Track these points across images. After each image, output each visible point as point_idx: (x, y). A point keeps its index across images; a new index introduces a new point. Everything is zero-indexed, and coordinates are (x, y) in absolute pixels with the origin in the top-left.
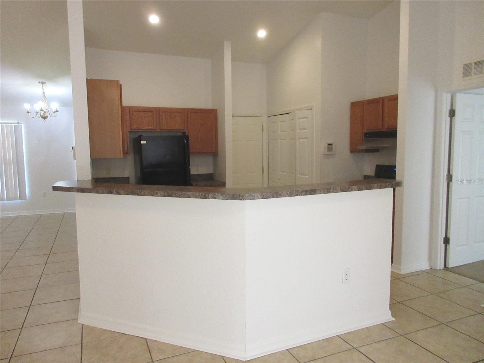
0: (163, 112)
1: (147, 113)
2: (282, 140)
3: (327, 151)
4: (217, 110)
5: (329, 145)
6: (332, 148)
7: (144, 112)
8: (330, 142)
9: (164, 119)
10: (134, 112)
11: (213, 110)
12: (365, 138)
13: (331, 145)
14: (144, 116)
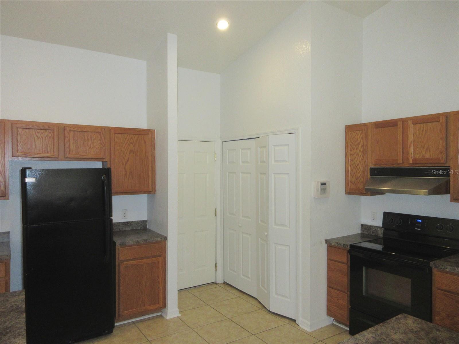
0: (70, 131)
1: (42, 131)
2: (244, 173)
3: (320, 194)
4: (154, 130)
5: (322, 184)
6: (325, 189)
7: (38, 130)
8: (323, 180)
9: (71, 142)
10: (20, 130)
11: (149, 130)
12: (371, 175)
13: (325, 184)
14: (37, 136)
